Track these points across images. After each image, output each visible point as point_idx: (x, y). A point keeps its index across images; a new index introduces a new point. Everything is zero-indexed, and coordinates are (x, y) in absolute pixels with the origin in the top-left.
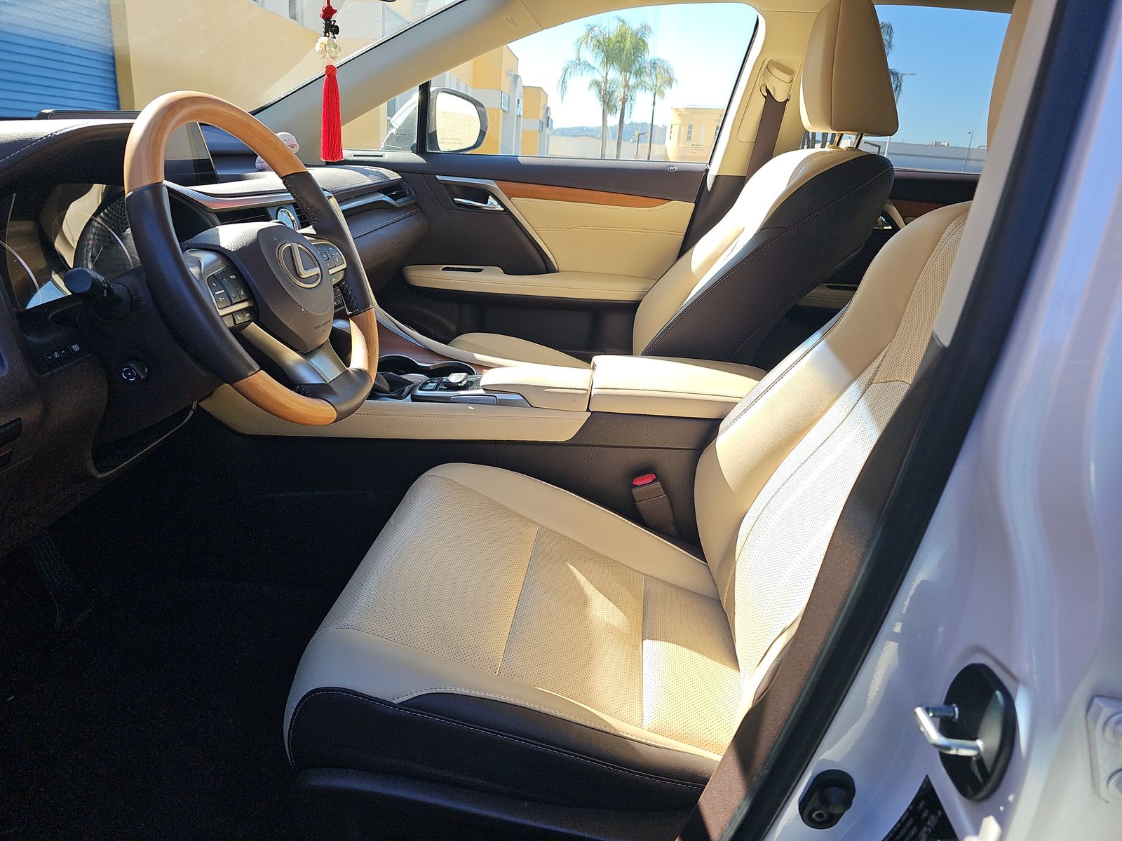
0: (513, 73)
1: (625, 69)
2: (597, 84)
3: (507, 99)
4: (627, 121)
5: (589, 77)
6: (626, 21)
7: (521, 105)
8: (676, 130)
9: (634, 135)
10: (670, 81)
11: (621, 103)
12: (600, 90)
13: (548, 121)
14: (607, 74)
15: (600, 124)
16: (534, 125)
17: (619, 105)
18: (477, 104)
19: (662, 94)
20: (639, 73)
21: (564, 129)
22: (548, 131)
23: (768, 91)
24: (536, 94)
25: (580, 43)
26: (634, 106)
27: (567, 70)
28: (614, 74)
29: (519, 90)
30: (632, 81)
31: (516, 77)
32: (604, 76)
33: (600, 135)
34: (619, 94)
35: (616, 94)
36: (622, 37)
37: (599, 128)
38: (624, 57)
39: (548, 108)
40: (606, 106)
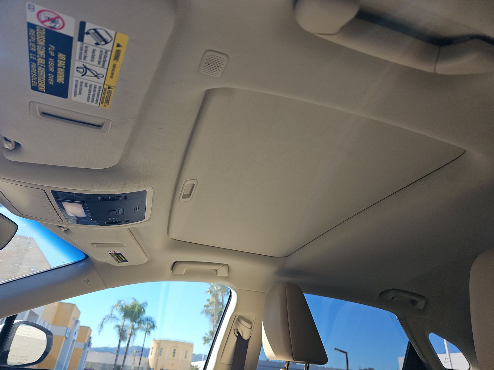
0: (76, 319)
1: (134, 320)
2: (119, 326)
3: (69, 331)
4: (130, 345)
5: (114, 323)
6: (137, 300)
7: (77, 335)
8: (155, 350)
9: (133, 352)
10: (153, 327)
11: (129, 336)
12: (119, 330)
13: (89, 344)
14: (124, 322)
15: (117, 346)
16: (81, 345)
17: (128, 337)
18: (48, 332)
19: (149, 332)
20: (140, 322)
21: (97, 348)
22: (88, 349)
23: (238, 333)
24: (86, 330)
25: (114, 307)
26: (135, 338)
27: (104, 319)
28: (128, 322)
29: (78, 327)
30: (136, 326)
31: (77, 321)
32: (123, 323)
33: (116, 352)
34: (129, 332)
35: (127, 332)
36: (134, 306)
37: (115, 348)
38: (133, 315)
39: (91, 337)
40: (121, 337)
